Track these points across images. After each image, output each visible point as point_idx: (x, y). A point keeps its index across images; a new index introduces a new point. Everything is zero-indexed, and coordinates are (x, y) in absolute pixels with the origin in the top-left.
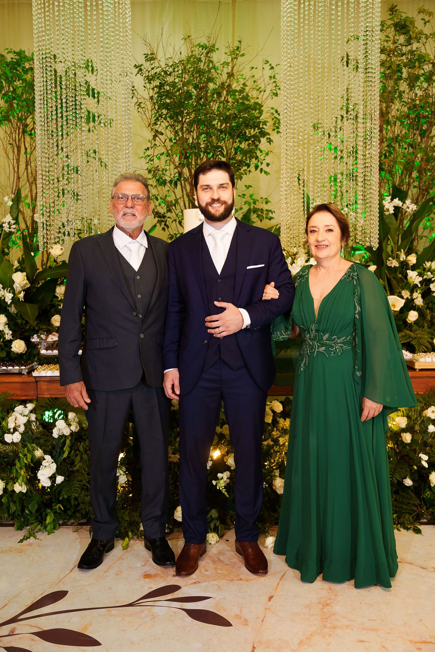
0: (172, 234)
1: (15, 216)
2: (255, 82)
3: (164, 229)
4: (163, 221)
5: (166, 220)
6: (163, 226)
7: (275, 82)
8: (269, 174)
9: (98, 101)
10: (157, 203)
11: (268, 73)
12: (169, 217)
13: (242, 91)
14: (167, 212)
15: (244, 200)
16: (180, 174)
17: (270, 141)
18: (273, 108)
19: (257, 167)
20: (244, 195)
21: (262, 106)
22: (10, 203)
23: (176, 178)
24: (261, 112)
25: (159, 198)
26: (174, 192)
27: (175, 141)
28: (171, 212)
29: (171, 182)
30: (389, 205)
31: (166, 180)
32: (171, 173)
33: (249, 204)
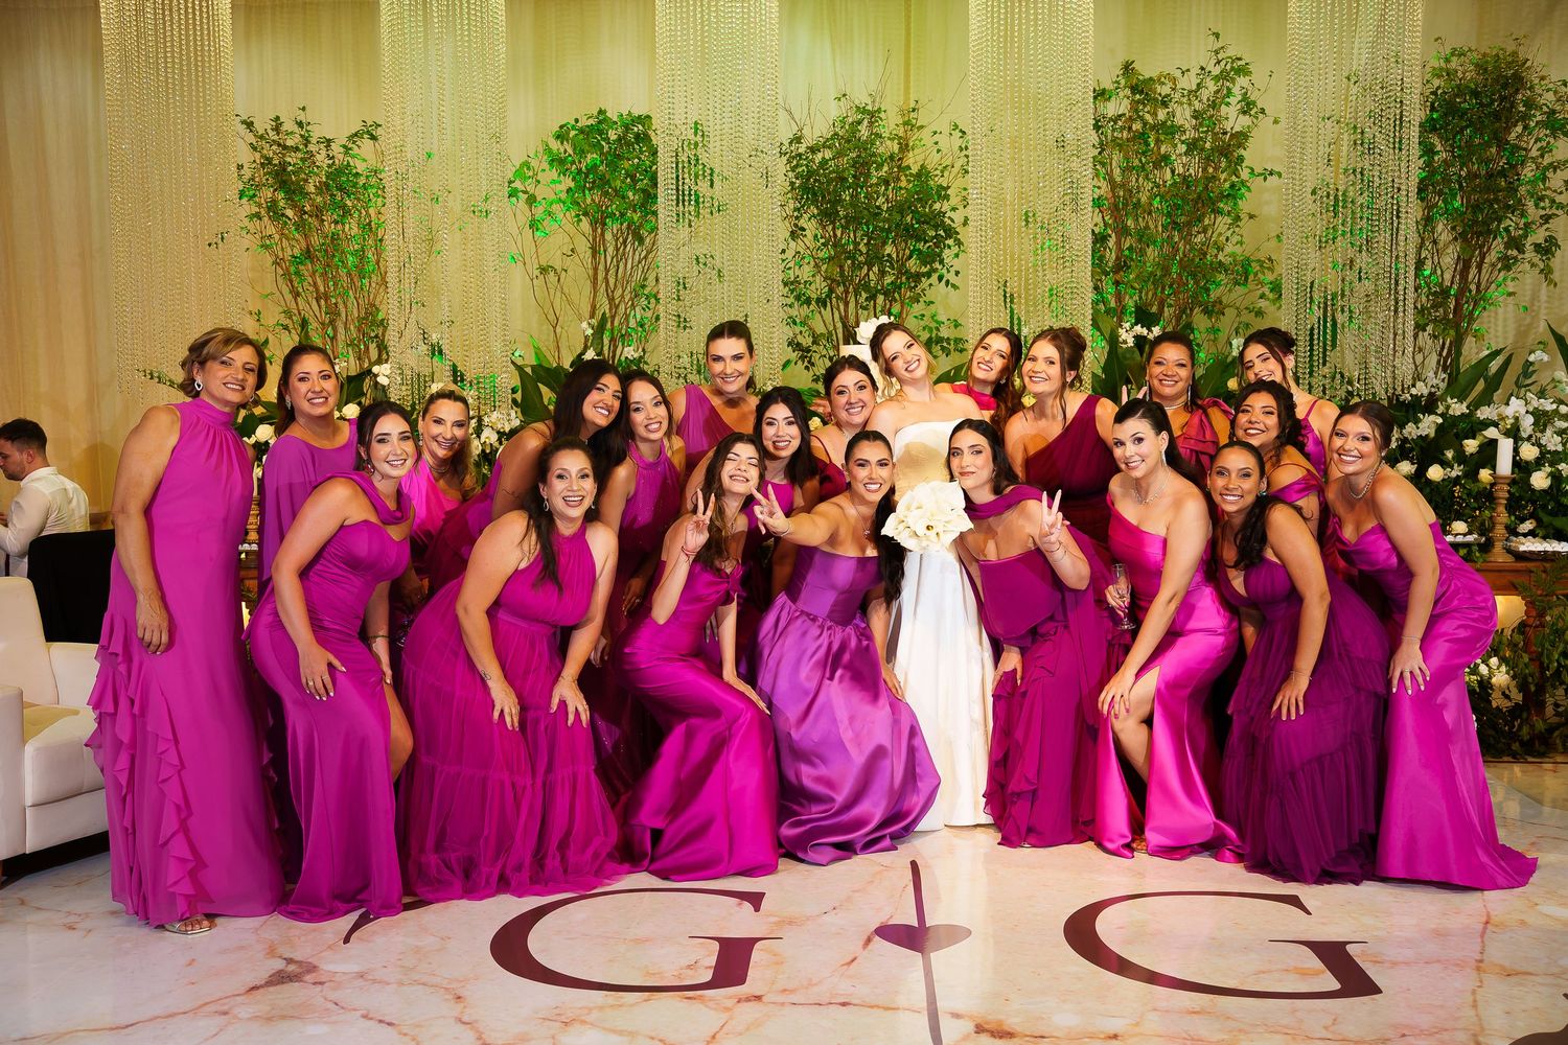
0: (818, 374)
1: (598, 350)
2: (938, 151)
3: (807, 368)
4: (806, 357)
5: (811, 357)
6: (806, 364)
7: (967, 156)
8: (958, 288)
9: (712, 186)
10: (798, 329)
11: (957, 142)
12: (815, 352)
13: (918, 175)
14: (814, 343)
15: (922, 323)
16: (831, 291)
17: (959, 243)
18: (965, 189)
19: (940, 279)
20: (923, 315)
21: (949, 187)
22: (590, 332)
23: (824, 296)
24: (947, 197)
25: (798, 321)
26: (820, 313)
27: (823, 241)
28: (819, 344)
29: (818, 300)
30: (1127, 336)
31: (810, 297)
32: (819, 287)
33: (931, 330)
